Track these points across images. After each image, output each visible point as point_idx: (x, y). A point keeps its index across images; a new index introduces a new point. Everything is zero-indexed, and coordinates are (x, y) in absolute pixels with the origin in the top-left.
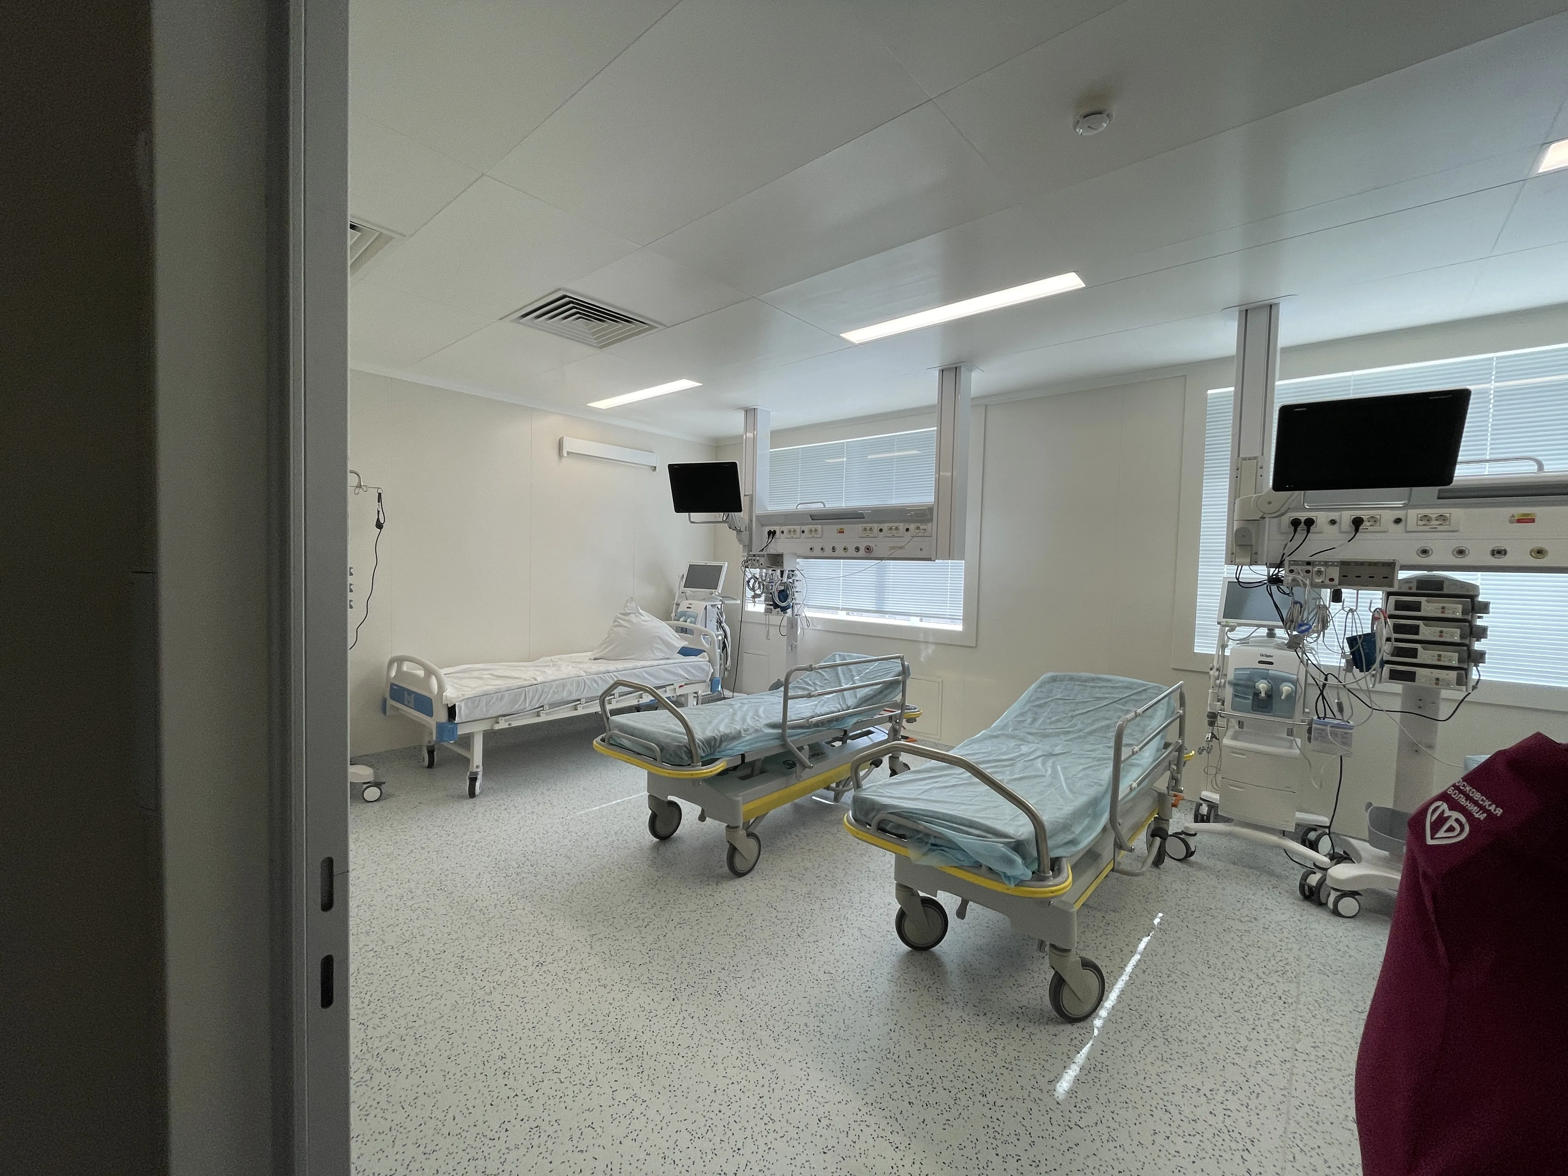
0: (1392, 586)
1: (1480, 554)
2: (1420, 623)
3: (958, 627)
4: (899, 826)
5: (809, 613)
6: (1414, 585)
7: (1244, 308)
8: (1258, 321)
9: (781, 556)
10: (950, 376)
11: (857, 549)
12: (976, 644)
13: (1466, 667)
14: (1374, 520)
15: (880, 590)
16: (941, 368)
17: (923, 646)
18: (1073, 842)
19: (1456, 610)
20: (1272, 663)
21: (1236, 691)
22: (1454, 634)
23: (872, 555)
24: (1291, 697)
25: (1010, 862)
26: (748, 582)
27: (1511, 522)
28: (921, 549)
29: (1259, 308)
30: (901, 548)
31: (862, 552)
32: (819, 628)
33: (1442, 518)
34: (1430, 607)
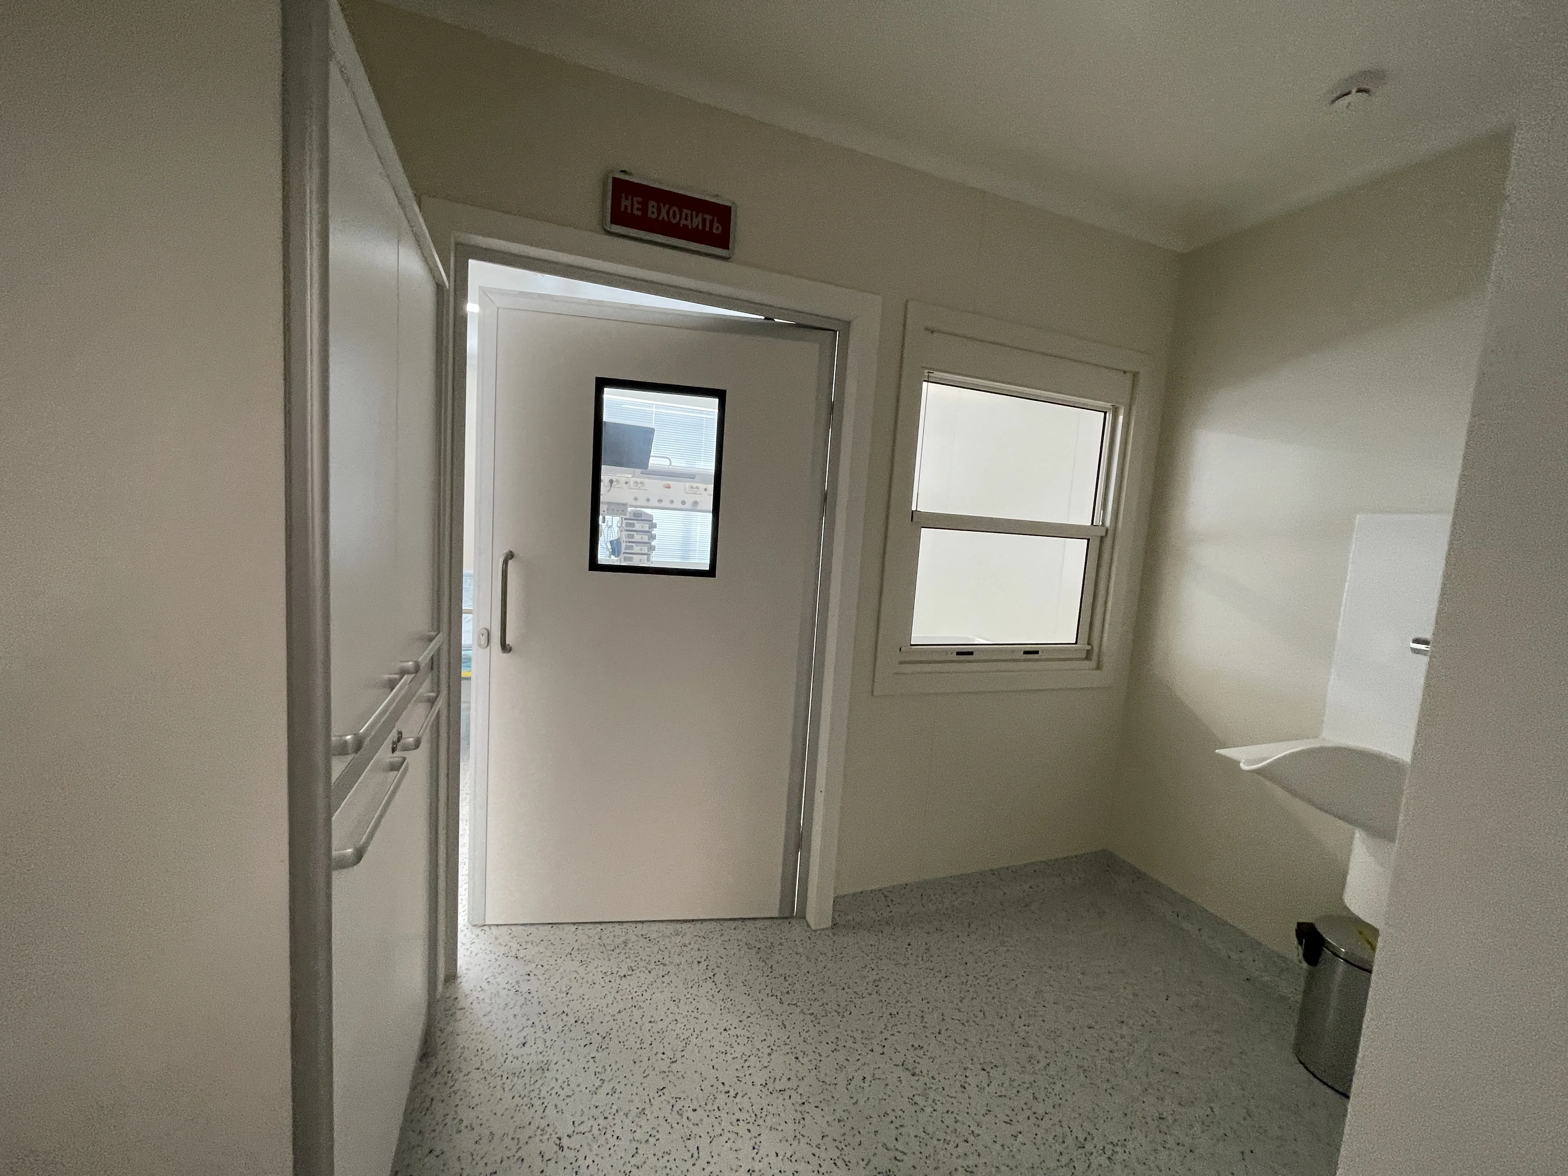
0: (625, 515)
1: (654, 501)
2: (634, 533)
6: (632, 515)
14: (617, 481)
19: (646, 526)
27: (664, 487)
33: (642, 483)
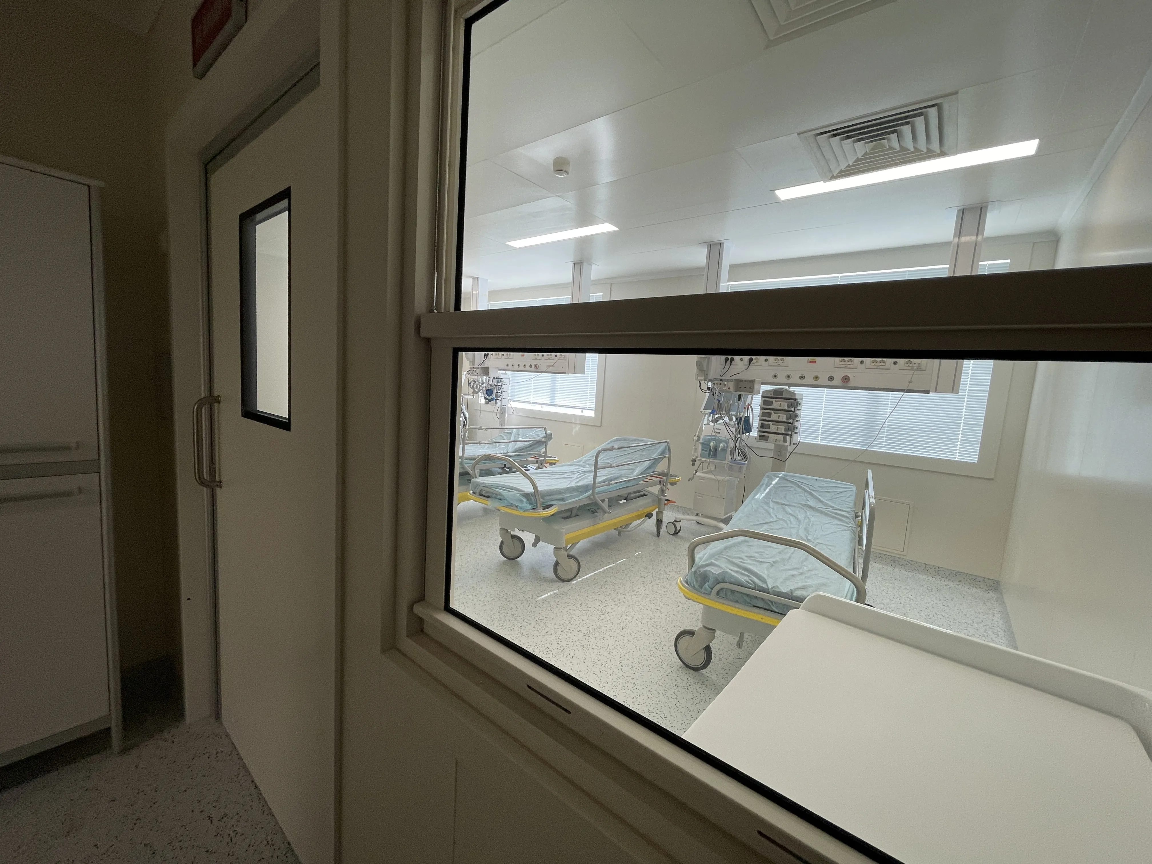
1: (795, 379)
2: (772, 412)
3: (591, 414)
4: (487, 492)
5: (514, 405)
6: (772, 393)
7: (710, 244)
8: (715, 250)
9: (488, 368)
10: (578, 267)
11: (531, 366)
12: (601, 425)
13: (790, 434)
15: (553, 391)
16: (574, 262)
17: (574, 425)
18: (563, 500)
19: (785, 405)
20: (719, 433)
21: (703, 447)
22: (783, 417)
23: (538, 370)
24: (724, 450)
25: (521, 501)
26: (470, 383)
27: (808, 363)
28: (562, 367)
29: (715, 244)
30: (553, 366)
31: (533, 368)
32: (520, 414)
34: (776, 404)
